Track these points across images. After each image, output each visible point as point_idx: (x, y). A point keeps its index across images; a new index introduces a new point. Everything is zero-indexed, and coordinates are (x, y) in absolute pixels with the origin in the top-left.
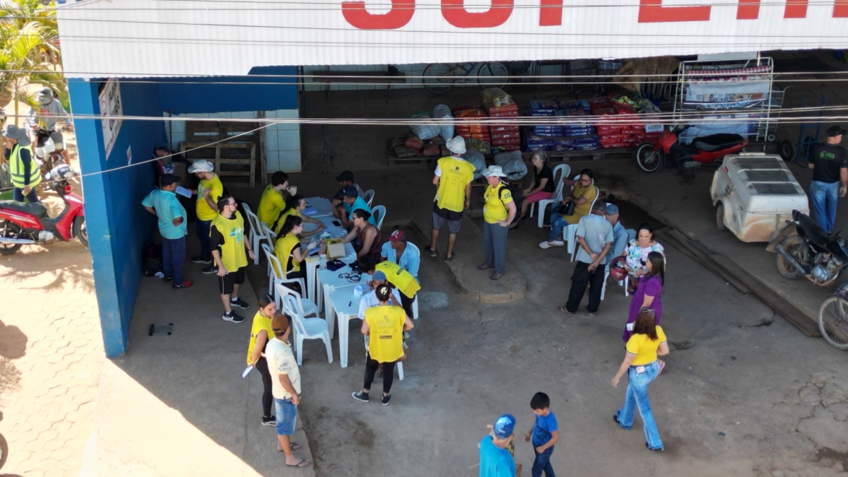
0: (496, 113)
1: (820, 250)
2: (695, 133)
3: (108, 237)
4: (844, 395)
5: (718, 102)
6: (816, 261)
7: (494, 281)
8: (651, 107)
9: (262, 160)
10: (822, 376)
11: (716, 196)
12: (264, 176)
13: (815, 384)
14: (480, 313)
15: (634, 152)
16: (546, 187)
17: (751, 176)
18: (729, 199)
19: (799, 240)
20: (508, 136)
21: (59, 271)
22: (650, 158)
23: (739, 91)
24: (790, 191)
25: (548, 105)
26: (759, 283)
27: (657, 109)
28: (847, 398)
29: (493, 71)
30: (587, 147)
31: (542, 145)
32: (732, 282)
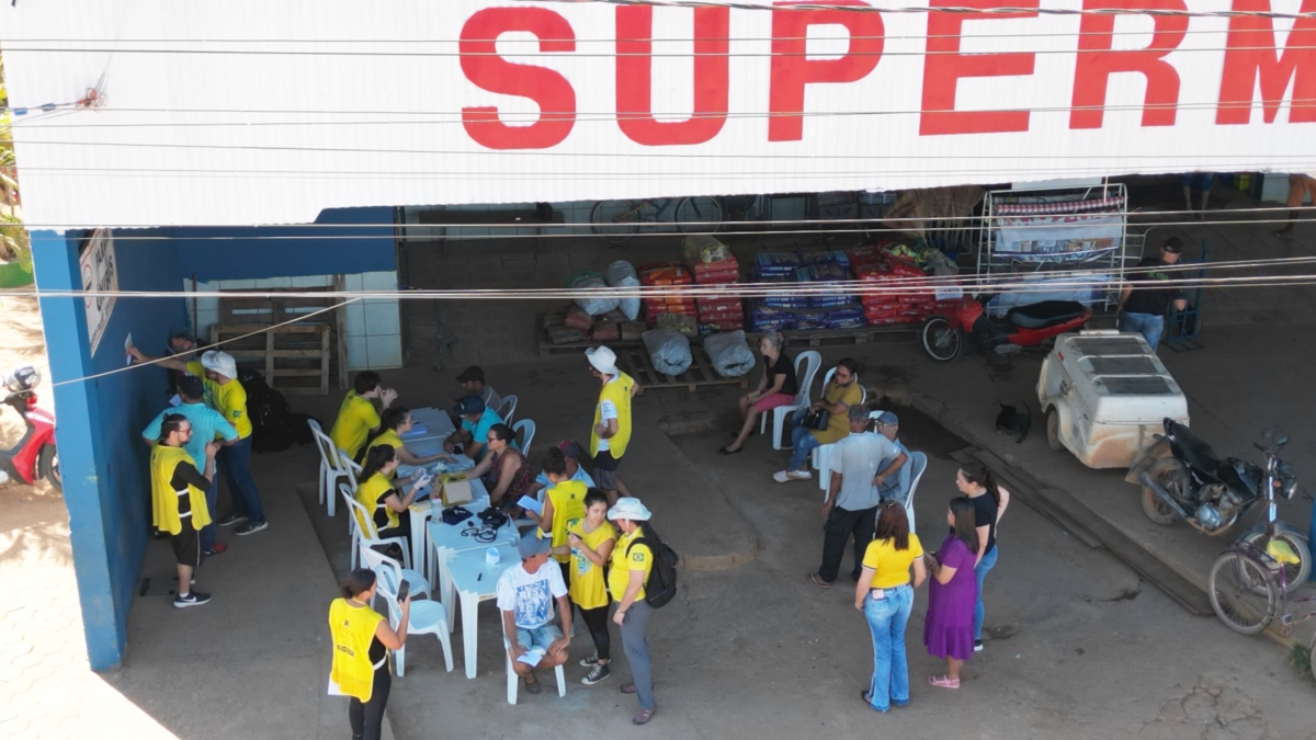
0: (704, 273)
1: (1208, 480)
2: (1011, 300)
3: (94, 479)
4: (1252, 708)
5: (1045, 253)
6: (1201, 498)
8: (943, 261)
9: (340, 351)
10: (1217, 678)
11: (1046, 398)
12: (343, 375)
13: (1206, 690)
14: (685, 587)
15: (918, 331)
16: (783, 387)
17: (1098, 367)
18: (1066, 402)
19: (1175, 464)
20: (725, 308)
21: (16, 533)
22: (943, 339)
23: (1076, 235)
24: (1158, 388)
25: (785, 260)
26: (1116, 533)
27: (952, 263)
28: (1257, 712)
29: (699, 207)
30: (846, 323)
31: (777, 322)
32: (1075, 531)
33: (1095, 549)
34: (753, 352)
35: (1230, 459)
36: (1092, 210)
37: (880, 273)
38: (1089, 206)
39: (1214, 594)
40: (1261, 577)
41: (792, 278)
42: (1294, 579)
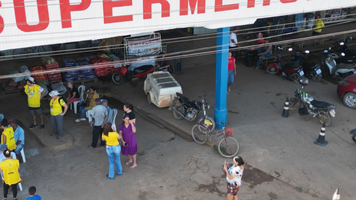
0: (49, 67)
1: (189, 107)
2: (135, 66)
4: (205, 162)
5: (142, 53)
6: (187, 112)
7: (58, 140)
8: (115, 57)
10: (196, 156)
11: (146, 91)
13: (194, 160)
14: (54, 155)
15: (111, 77)
16: (76, 96)
17: (159, 81)
18: (152, 91)
19: (180, 104)
20: (56, 76)
22: (118, 78)
23: (149, 47)
24: (174, 85)
25: (72, 61)
26: (168, 123)
27: (118, 58)
28: (207, 163)
29: (45, 48)
30: (91, 77)
31: (72, 78)
32: (158, 124)
33: (163, 128)
34: (66, 87)
35: (193, 101)
36: (152, 40)
37: (99, 62)
38: (151, 40)
39: (193, 135)
40: (204, 129)
41: (74, 65)
42: (212, 129)
